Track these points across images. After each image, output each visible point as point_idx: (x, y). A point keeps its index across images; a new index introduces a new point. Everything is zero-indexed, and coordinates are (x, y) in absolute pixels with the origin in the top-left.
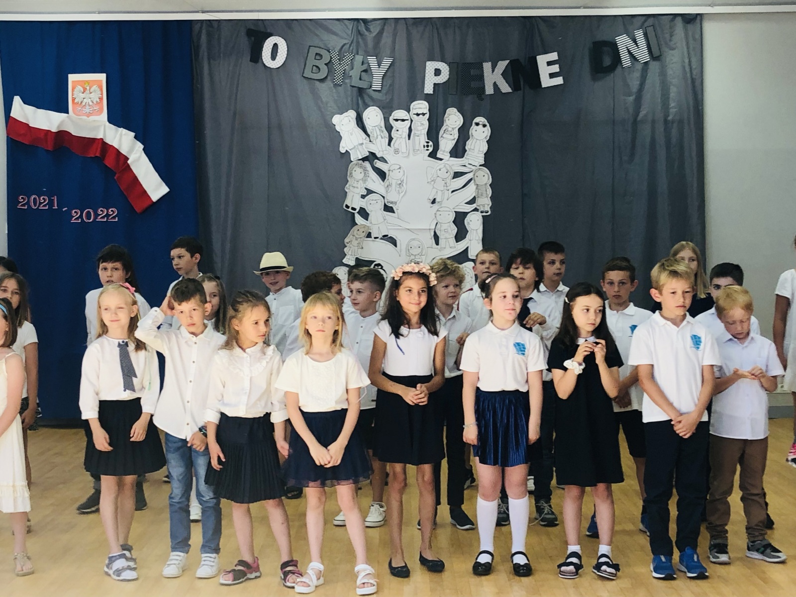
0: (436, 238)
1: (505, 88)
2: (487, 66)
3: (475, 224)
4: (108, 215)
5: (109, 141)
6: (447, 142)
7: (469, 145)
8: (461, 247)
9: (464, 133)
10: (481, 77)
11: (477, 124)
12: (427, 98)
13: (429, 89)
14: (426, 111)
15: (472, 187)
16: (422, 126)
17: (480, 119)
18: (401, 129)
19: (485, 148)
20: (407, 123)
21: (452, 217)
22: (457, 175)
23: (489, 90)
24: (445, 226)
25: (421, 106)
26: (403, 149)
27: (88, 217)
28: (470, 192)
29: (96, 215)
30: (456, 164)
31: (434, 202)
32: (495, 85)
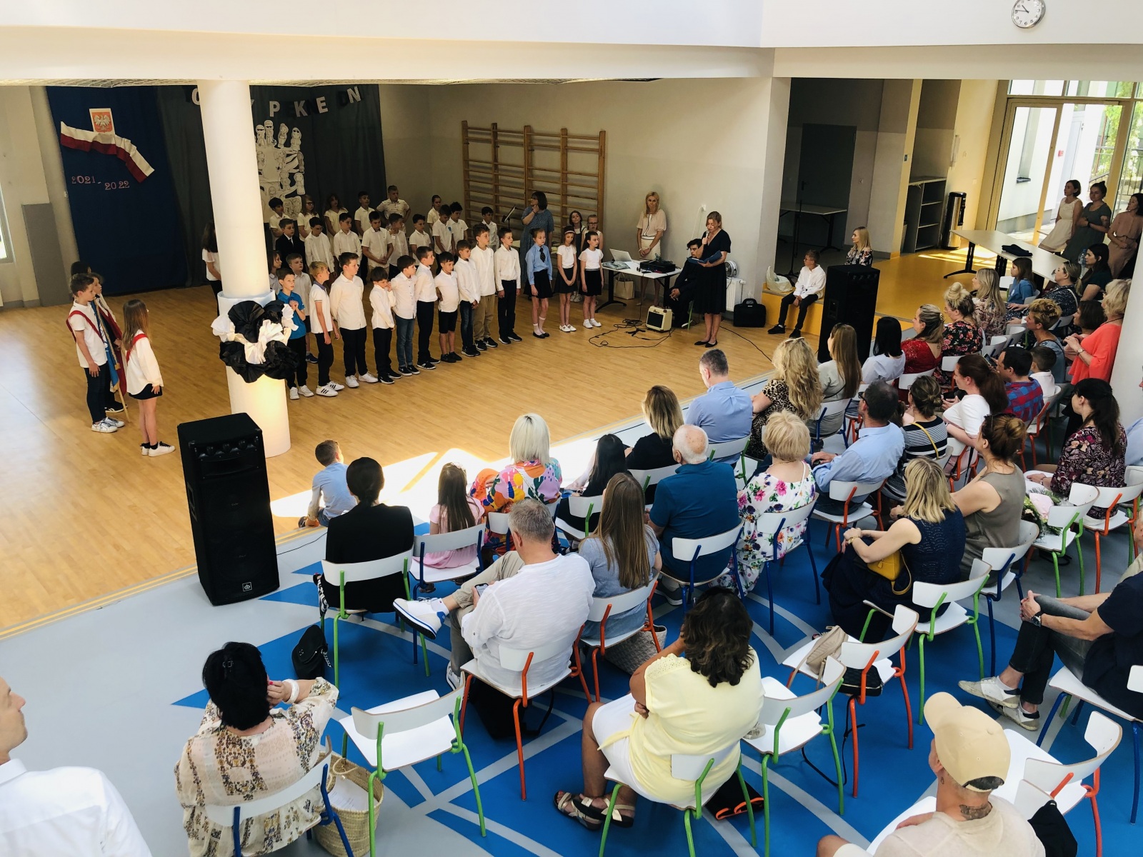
0: (281, 186)
1: (305, 114)
2: (296, 103)
3: (300, 178)
4: (124, 185)
5: (118, 145)
6: (282, 140)
7: (292, 141)
8: (293, 189)
9: (289, 136)
10: (294, 109)
11: (295, 131)
12: (271, 119)
13: (272, 115)
14: (272, 125)
15: (296, 160)
16: (271, 133)
17: (295, 129)
18: (262, 133)
19: (300, 143)
20: (264, 132)
21: (287, 175)
22: (288, 155)
23: (298, 115)
24: (285, 180)
25: (269, 123)
26: (263, 143)
27: (114, 187)
28: (296, 162)
29: (118, 185)
30: (287, 150)
31: (279, 168)
32: (300, 112)
